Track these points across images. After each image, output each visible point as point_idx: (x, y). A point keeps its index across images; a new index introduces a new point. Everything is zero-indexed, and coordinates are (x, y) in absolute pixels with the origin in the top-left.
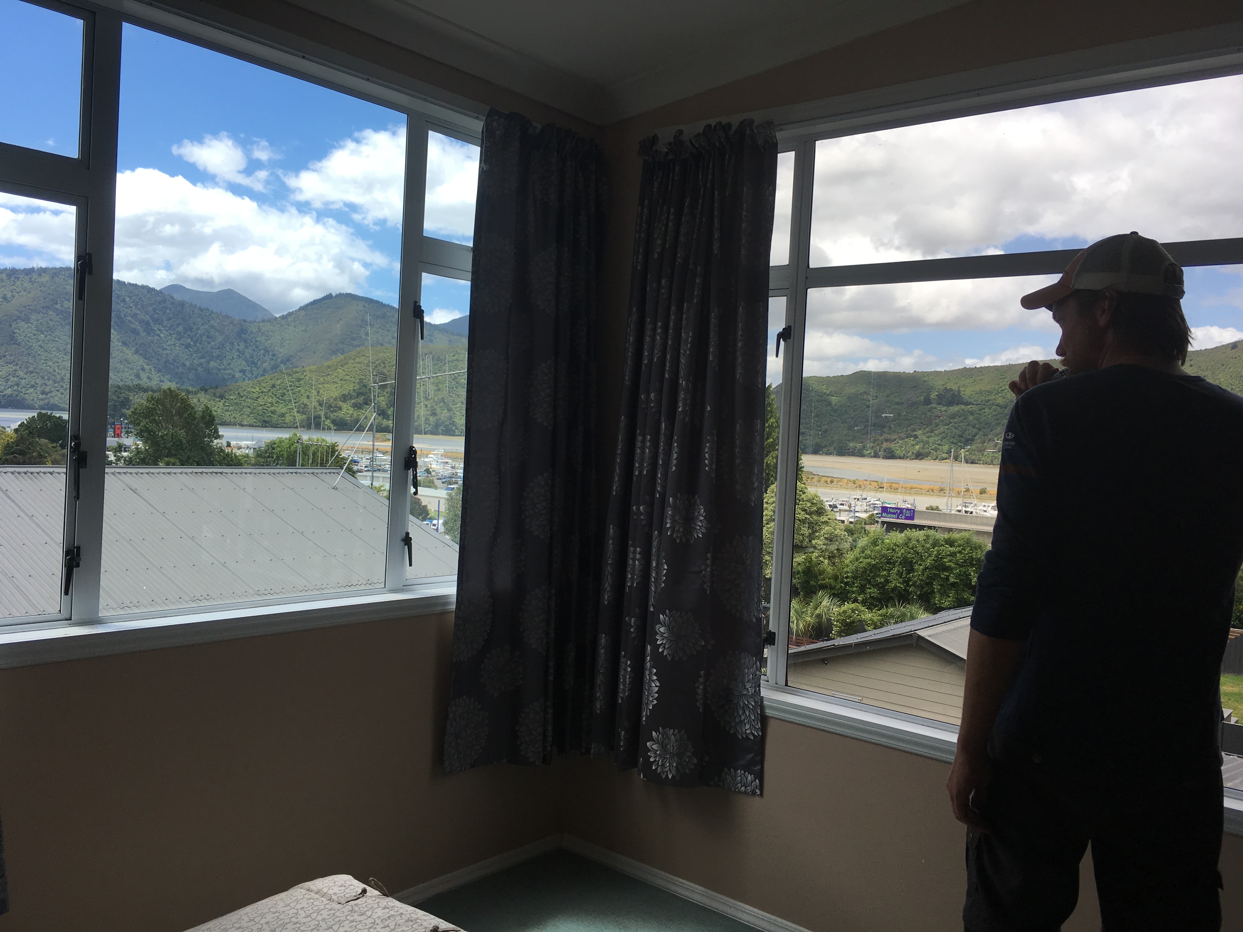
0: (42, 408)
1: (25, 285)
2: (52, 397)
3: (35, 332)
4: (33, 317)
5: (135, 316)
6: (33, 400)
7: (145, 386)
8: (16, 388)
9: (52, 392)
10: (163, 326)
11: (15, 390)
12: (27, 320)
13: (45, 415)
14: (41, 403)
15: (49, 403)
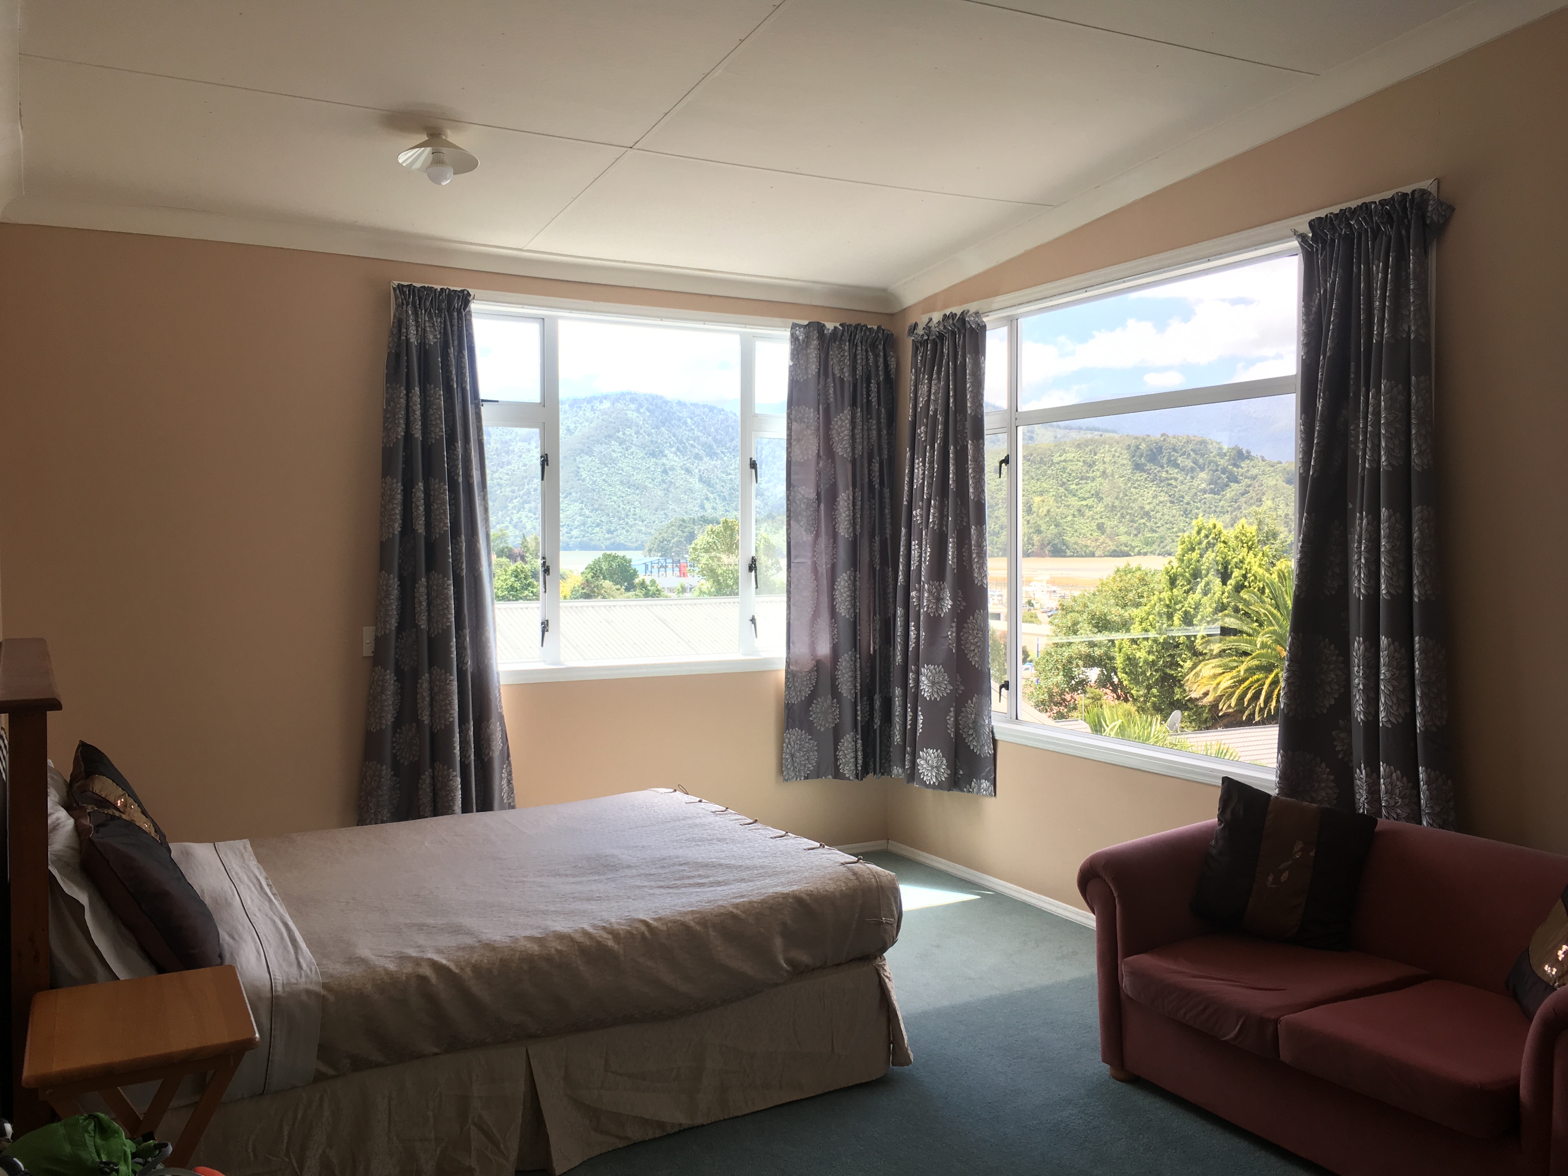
0: (607, 548)
1: (587, 414)
2: (617, 536)
3: (599, 465)
4: (597, 449)
5: (696, 439)
6: (599, 540)
7: (710, 517)
8: (582, 528)
9: (617, 530)
10: (727, 449)
11: (582, 530)
12: (590, 453)
13: (610, 555)
14: (608, 543)
15: (614, 542)
